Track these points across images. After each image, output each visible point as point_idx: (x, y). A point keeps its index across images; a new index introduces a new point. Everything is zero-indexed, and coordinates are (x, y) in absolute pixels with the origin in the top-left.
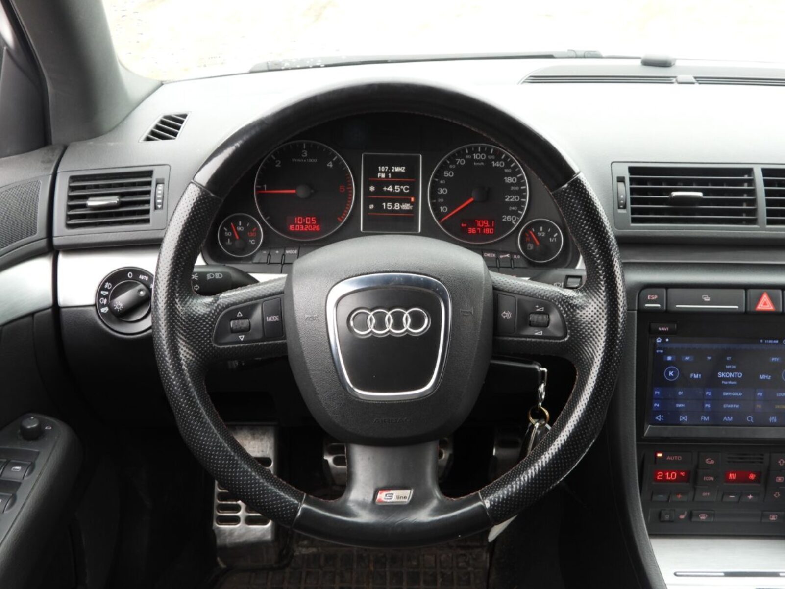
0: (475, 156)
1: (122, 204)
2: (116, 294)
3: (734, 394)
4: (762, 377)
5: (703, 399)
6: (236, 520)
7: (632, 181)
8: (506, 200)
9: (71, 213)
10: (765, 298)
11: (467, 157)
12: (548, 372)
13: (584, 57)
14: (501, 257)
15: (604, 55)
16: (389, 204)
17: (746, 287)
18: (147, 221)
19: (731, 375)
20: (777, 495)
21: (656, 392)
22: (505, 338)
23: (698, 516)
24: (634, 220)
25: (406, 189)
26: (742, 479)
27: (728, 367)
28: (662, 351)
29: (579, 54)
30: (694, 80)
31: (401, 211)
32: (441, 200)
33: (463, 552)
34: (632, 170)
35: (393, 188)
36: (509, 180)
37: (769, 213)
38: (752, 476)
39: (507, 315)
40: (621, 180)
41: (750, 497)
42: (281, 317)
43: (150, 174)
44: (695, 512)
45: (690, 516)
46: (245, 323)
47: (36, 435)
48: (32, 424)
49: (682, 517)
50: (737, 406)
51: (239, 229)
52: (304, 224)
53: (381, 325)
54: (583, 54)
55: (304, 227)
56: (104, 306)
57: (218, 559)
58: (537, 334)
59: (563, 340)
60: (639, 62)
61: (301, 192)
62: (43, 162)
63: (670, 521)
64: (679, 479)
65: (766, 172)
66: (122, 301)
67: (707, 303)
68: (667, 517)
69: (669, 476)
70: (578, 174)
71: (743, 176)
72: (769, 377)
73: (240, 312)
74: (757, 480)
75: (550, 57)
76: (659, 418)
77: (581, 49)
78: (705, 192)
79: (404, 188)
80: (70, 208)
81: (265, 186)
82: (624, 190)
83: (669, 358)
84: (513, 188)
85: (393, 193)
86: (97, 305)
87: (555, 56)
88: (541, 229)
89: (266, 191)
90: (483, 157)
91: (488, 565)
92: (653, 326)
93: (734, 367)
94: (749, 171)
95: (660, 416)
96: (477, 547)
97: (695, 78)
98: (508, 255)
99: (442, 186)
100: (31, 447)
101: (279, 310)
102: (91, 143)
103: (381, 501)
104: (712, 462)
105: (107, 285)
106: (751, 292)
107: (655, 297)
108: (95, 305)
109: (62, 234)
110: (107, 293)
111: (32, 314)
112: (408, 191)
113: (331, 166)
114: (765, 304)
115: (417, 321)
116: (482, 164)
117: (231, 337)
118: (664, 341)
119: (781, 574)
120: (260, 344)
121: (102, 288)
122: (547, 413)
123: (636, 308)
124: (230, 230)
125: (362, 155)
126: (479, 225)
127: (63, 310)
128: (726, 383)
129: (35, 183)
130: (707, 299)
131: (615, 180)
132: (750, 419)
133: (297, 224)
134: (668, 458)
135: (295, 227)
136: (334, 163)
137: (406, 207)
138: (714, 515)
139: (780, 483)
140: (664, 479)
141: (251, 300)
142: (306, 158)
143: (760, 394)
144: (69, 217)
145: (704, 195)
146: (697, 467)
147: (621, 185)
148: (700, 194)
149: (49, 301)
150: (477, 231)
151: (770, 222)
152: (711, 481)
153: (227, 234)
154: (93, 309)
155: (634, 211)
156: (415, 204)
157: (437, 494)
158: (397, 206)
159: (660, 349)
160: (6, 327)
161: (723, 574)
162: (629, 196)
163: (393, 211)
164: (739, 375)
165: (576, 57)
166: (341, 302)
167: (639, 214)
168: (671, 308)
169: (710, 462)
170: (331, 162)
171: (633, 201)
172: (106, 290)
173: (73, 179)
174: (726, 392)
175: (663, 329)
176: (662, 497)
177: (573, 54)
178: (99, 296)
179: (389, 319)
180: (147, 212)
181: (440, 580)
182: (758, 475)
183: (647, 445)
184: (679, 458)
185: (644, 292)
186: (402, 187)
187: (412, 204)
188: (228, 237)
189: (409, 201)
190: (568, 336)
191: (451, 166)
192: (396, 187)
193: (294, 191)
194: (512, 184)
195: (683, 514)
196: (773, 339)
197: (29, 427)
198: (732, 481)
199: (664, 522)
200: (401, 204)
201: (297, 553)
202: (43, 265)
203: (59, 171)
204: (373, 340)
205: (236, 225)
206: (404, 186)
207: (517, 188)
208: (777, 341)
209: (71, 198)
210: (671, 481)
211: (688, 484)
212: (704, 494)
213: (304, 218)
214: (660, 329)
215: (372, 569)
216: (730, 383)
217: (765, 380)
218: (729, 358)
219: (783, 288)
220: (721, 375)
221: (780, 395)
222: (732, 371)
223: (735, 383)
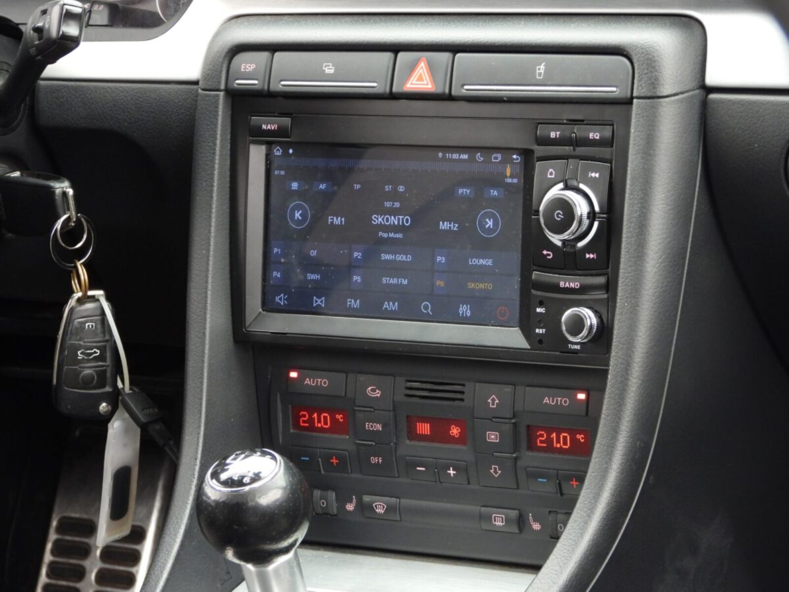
3: (401, 258)
4: (444, 226)
5: (352, 267)
10: (422, 69)
12: (74, 193)
17: (395, 48)
19: (393, 220)
20: (495, 471)
21: (275, 250)
23: (371, 506)
27: (388, 204)
28: (282, 172)
38: (455, 431)
41: (452, 473)
44: (366, 498)
50: (405, 282)
67: (330, 78)
69: (319, 421)
72: (455, 227)
74: (461, 440)
76: (280, 299)
83: (295, 186)
92: (253, 120)
93: (397, 205)
95: (282, 295)
104: (378, 394)
106: (404, 57)
107: (251, 68)
118: (285, 153)
123: (223, 87)
128: (385, 235)
130: (330, 70)
132: (426, 307)
134: (309, 382)
139: (494, 445)
140: (311, 426)
143: (440, 259)
152: (378, 432)
159: (280, 168)
164: (407, 221)
169: (374, 393)
174: (386, 253)
175: (269, 127)
182: (463, 427)
184: (326, 383)
185: (235, 59)
195: (350, 502)
196: (460, 152)
198: (424, 438)
208: (465, 156)
210: (321, 430)
212: (374, 460)
214: (264, 127)
216: (392, 235)
217: (449, 232)
218: (388, 188)
219: (455, 49)
220: (378, 220)
221: (474, 262)
222: (393, 212)
223: (399, 236)
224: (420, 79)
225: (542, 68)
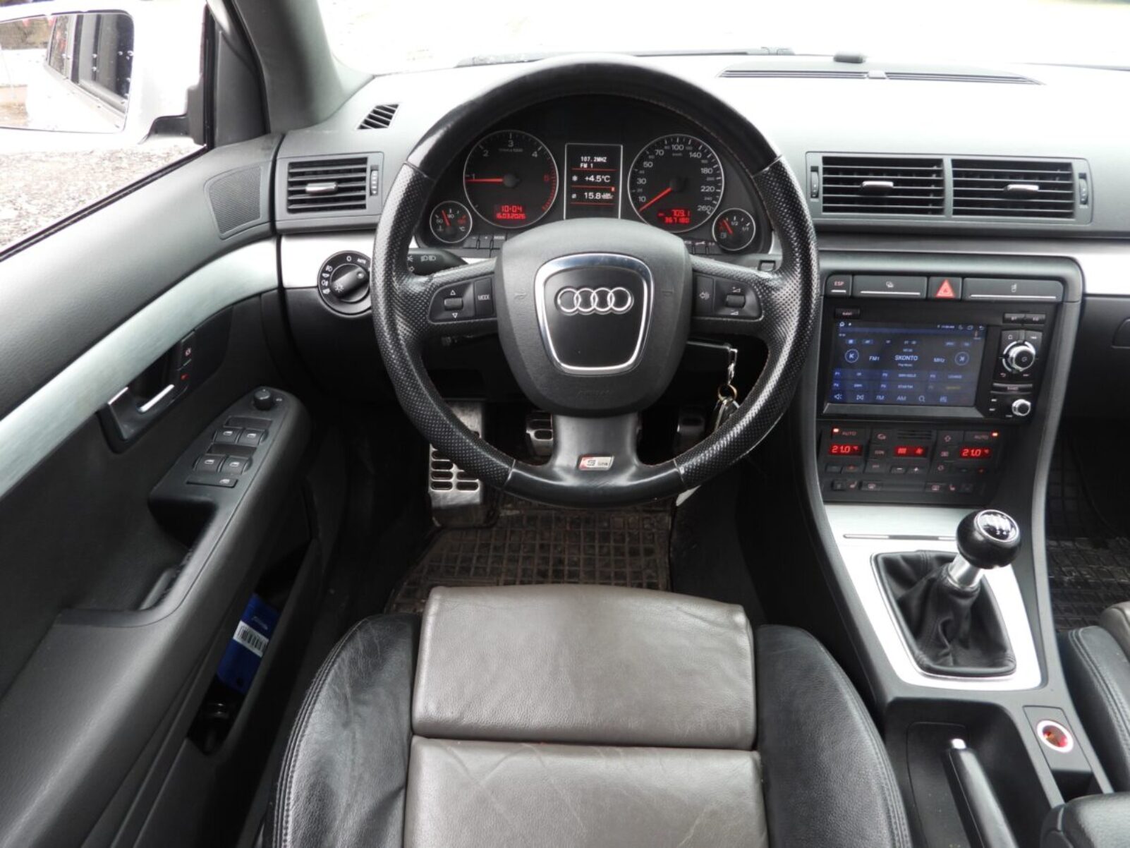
0: (674, 147)
1: (339, 190)
2: (336, 276)
3: (909, 376)
4: (937, 360)
5: (881, 380)
6: (448, 486)
7: (825, 171)
8: (703, 190)
9: (291, 198)
10: (946, 285)
11: (666, 147)
12: (738, 353)
13: (777, 54)
14: (697, 244)
15: (796, 53)
16: (591, 194)
17: (928, 275)
18: (363, 207)
19: (907, 358)
20: (941, 468)
21: (836, 373)
22: (702, 318)
23: (867, 485)
24: (826, 209)
25: (607, 179)
26: (911, 453)
27: (905, 350)
28: (844, 335)
29: (772, 51)
30: (885, 76)
31: (602, 200)
32: (640, 190)
33: (648, 515)
34: (826, 160)
35: (595, 178)
36: (705, 171)
37: (956, 203)
38: (919, 451)
39: (705, 295)
40: (815, 169)
41: (916, 469)
42: (492, 296)
43: (364, 161)
44: (864, 482)
45: (860, 485)
46: (458, 301)
47: (268, 406)
48: (264, 395)
49: (852, 486)
50: (911, 387)
51: (450, 216)
52: (510, 212)
53: (586, 303)
54: (776, 51)
55: (511, 215)
56: (325, 288)
57: (434, 519)
58: (733, 314)
59: (757, 320)
60: (831, 59)
61: (508, 181)
62: (263, 149)
63: (842, 490)
64: (853, 452)
65: (956, 163)
66: (342, 283)
67: (890, 290)
68: (839, 486)
69: (844, 450)
70: (779, 157)
71: (932, 166)
72: (943, 361)
73: (453, 291)
74: (923, 455)
75: (744, 54)
76: (837, 397)
77: (774, 46)
78: (896, 182)
79: (605, 177)
80: (291, 193)
81: (474, 175)
82: (817, 180)
83: (851, 342)
84: (709, 179)
85: (594, 183)
86: (319, 287)
87: (749, 52)
88: (735, 218)
89: (474, 180)
90: (681, 147)
91: (670, 527)
92: (838, 311)
93: (911, 350)
94: (939, 162)
96: (660, 511)
97: (887, 73)
98: (703, 243)
99: (642, 176)
100: (265, 417)
101: (490, 290)
102: (308, 131)
103: (583, 467)
104: (884, 437)
105: (328, 268)
106: (934, 279)
107: (841, 283)
108: (317, 287)
109: (284, 219)
110: (328, 275)
111: (259, 295)
112: (609, 181)
113: (536, 156)
114: (946, 291)
115: (621, 300)
116: (680, 154)
117: (445, 315)
118: (846, 325)
119: (940, 538)
120: (472, 321)
121: (324, 270)
122: (735, 391)
123: (823, 294)
124: (441, 217)
125: (566, 146)
126: (675, 214)
127: (288, 291)
128: (902, 365)
129: (256, 169)
130: (890, 285)
131: (809, 169)
132: (922, 399)
133: (504, 212)
134: (844, 433)
135: (502, 215)
136: (538, 153)
137: (607, 196)
138: (882, 485)
139: (944, 458)
140: (839, 453)
141: (463, 279)
142: (512, 148)
143: (933, 376)
144: (291, 202)
145: (894, 185)
146: (870, 442)
147: (814, 174)
148: (890, 184)
149: (275, 283)
150: (674, 220)
151: (956, 212)
152: (882, 455)
153: (439, 221)
154: (315, 290)
155: (826, 200)
156: (615, 194)
157: (635, 461)
158: (598, 196)
159: (842, 333)
160: (235, 307)
161: (887, 537)
162: (822, 186)
163: (595, 200)
164: (915, 358)
165: (770, 54)
166: (548, 282)
167: (831, 203)
168: (857, 294)
169: (882, 437)
170: (536, 152)
171: (826, 190)
172: (327, 272)
173: (292, 165)
174: (901, 373)
175: (847, 314)
176: (835, 469)
177: (766, 51)
178: (321, 278)
179: (594, 298)
180: (363, 198)
181: (627, 539)
182: (926, 450)
183: (826, 421)
184: (854, 434)
185: (832, 277)
186: (603, 177)
187: (612, 193)
188: (440, 224)
189: (609, 191)
190: (763, 316)
191: (650, 157)
192: (598, 177)
193: (500, 180)
194: (708, 175)
195: (853, 483)
196: (950, 324)
197: (262, 398)
198: (902, 455)
199: (836, 490)
200: (602, 194)
201: (502, 515)
202: (268, 247)
203: (278, 157)
204: (579, 317)
205: (447, 213)
206: (605, 175)
207: (712, 179)
208: (952, 327)
209: (291, 184)
210: (844, 454)
211: (859, 457)
212: (874, 466)
213: (511, 206)
214: (844, 314)
215: (568, 528)
216: (906, 365)
217: (939, 363)
218: (906, 342)
219: (964, 276)
220: (898, 358)
221: (951, 377)
222: (908, 354)
223: (910, 365)
224: (945, 291)
225: (1015, 287)
